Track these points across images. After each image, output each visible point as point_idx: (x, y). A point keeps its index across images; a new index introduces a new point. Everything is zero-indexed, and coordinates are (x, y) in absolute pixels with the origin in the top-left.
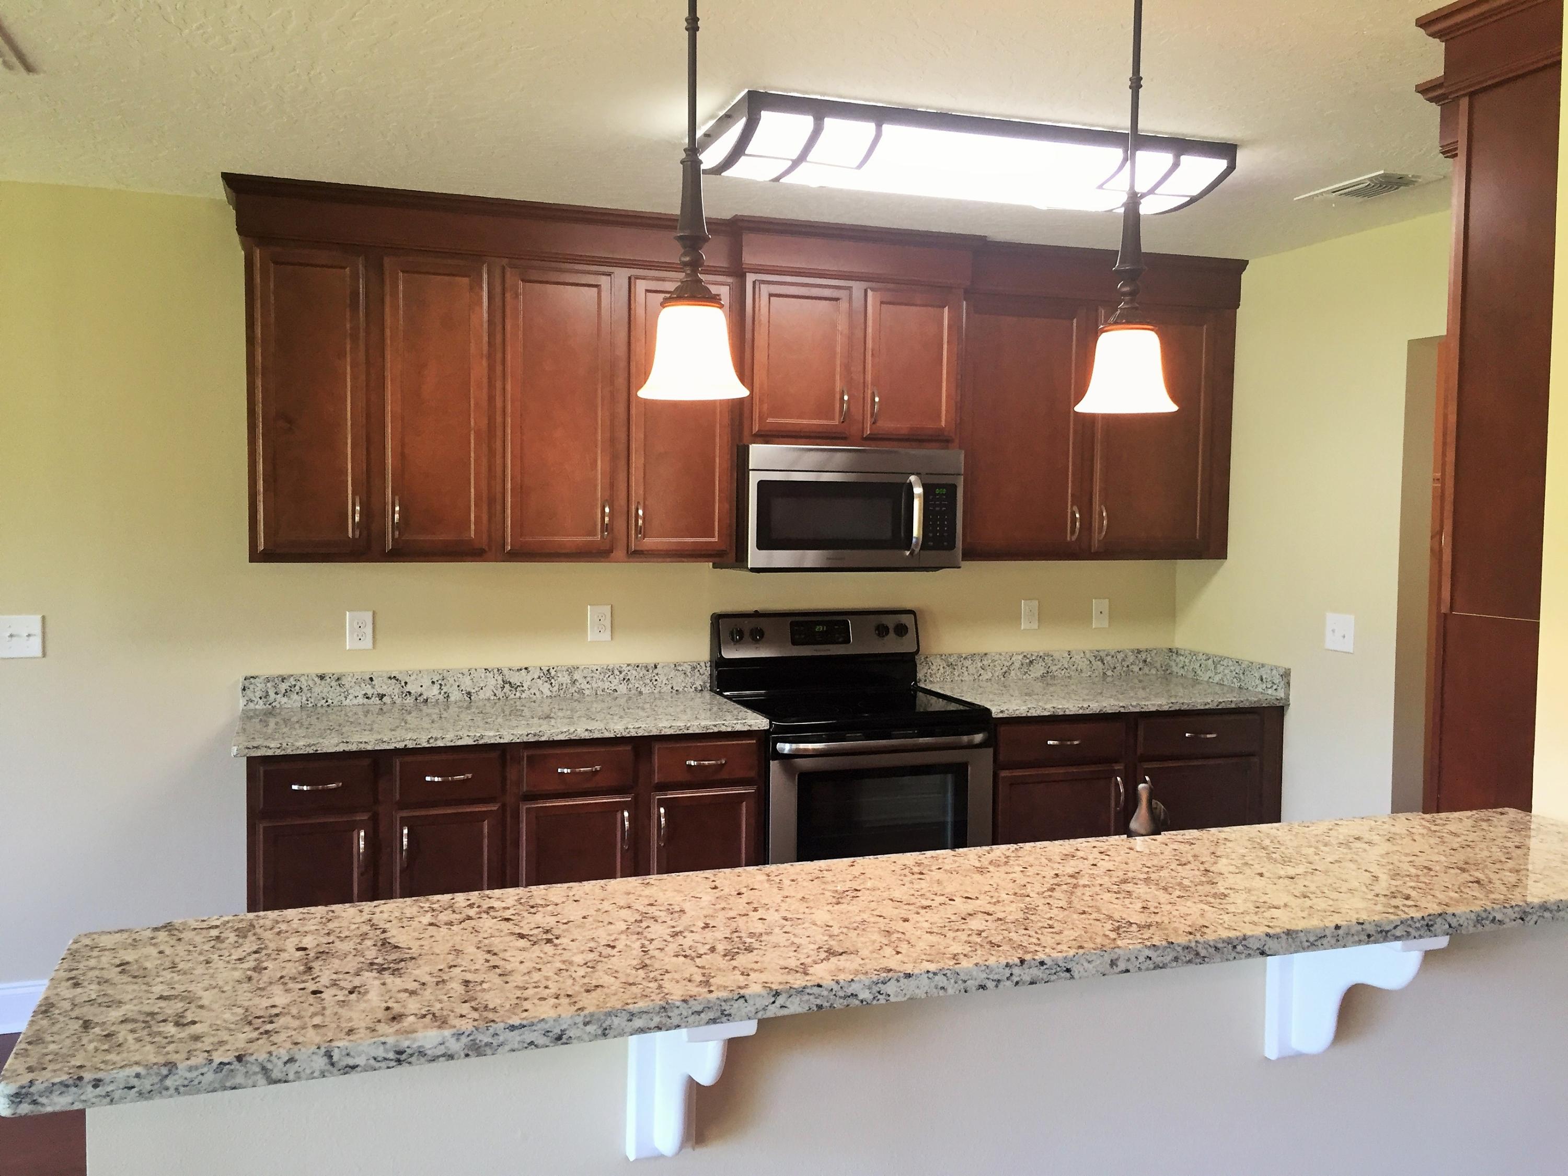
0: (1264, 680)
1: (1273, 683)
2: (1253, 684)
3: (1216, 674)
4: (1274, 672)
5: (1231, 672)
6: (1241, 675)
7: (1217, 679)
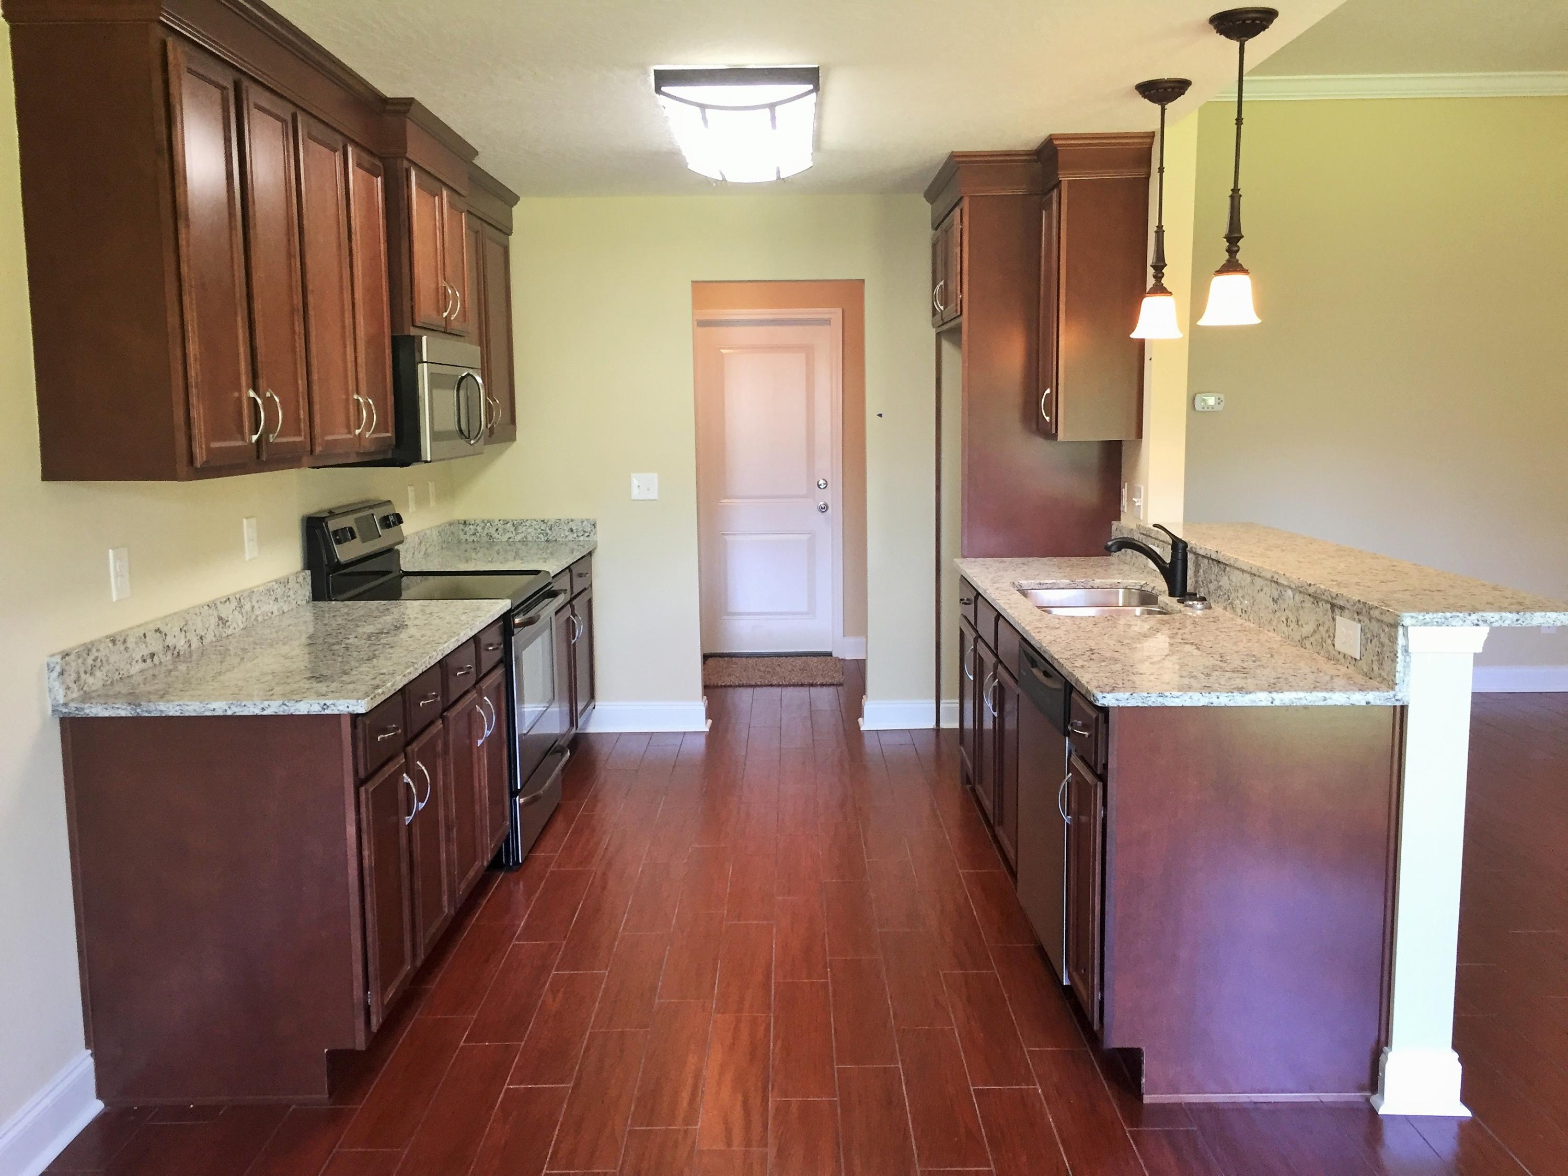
0: (575, 531)
1: (585, 531)
2: (562, 535)
3: (518, 534)
4: (585, 523)
5: (535, 529)
6: (548, 531)
7: (519, 538)
